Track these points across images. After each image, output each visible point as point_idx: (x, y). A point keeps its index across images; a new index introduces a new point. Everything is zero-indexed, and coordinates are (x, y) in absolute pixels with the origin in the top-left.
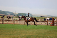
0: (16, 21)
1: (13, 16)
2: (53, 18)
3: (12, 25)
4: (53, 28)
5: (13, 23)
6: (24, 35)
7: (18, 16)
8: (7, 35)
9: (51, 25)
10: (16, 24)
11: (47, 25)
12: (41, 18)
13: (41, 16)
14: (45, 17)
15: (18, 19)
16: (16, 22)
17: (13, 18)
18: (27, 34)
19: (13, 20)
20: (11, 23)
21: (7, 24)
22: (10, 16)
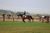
0: (16, 18)
1: (12, 14)
2: (48, 16)
3: (12, 22)
4: (47, 25)
5: (13, 20)
6: (22, 31)
7: (17, 14)
8: (7, 30)
9: (46, 22)
10: (15, 21)
11: (43, 22)
12: (37, 16)
13: (37, 15)
14: (41, 15)
15: (17, 17)
16: (15, 20)
17: (13, 16)
18: (25, 30)
19: (13, 18)
20: (11, 20)
21: (7, 21)
22: (10, 14)
